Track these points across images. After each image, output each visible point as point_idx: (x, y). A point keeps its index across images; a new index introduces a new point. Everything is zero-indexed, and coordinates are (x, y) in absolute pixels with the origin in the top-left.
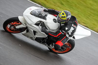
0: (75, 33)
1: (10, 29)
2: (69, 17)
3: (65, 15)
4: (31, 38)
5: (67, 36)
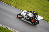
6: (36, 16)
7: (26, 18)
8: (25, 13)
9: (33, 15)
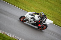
6: (44, 19)
7: (31, 21)
8: (30, 15)
9: (40, 18)
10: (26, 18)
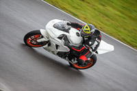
0: (99, 48)
1: (31, 43)
2: (93, 30)
3: (89, 29)
4: (53, 52)
5: (91, 50)
10: (43, 37)
